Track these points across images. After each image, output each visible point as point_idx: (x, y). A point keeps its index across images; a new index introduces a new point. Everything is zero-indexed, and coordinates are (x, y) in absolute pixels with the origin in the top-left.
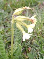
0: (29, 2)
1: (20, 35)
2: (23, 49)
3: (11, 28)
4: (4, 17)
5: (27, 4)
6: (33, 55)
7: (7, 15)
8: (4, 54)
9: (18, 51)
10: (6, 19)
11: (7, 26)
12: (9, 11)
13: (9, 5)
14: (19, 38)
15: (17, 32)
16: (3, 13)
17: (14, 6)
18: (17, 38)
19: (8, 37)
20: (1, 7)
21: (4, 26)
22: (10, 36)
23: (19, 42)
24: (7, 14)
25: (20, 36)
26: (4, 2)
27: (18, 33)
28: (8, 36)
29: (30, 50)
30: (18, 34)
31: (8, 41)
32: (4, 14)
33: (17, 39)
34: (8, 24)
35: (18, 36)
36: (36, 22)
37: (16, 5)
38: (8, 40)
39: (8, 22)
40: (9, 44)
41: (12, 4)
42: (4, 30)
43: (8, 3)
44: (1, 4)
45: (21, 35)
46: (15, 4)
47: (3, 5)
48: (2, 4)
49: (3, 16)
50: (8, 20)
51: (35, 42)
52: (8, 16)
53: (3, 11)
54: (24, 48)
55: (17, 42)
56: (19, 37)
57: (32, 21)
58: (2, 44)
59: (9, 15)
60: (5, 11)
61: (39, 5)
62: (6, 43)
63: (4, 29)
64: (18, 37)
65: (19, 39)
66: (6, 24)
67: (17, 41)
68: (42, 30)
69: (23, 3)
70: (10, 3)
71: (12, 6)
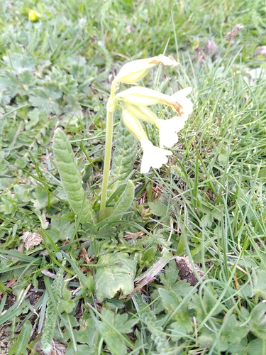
0: (166, 37)
1: (131, 145)
2: (137, 186)
3: (105, 116)
4: (85, 79)
5: (158, 44)
6: (168, 209)
7: (94, 76)
8: (81, 202)
9: (123, 197)
10: (90, 86)
11: (92, 111)
12: (99, 62)
13: (100, 43)
14: (128, 153)
15: (123, 137)
16: (81, 69)
17: (117, 46)
18: (121, 154)
19: (95, 145)
20: (78, 46)
21: (85, 108)
22: (99, 143)
23: (128, 165)
24: (94, 70)
25: (131, 149)
26: (86, 31)
27: (127, 138)
28: (95, 141)
29: (159, 194)
30: (126, 142)
31: (93, 159)
32: (85, 72)
33: (121, 156)
34: (94, 104)
35: (126, 149)
36: (190, 111)
37: (124, 44)
38: (93, 155)
39: (95, 98)
40: (97, 167)
41: (111, 41)
42: (83, 123)
43: (100, 35)
44: (79, 36)
45: (133, 145)
46: (120, 42)
47: (82, 42)
48: (80, 38)
49: (82, 76)
50: (95, 92)
51: (176, 170)
52: (96, 77)
53: (83, 60)
54: (141, 183)
55: (121, 167)
56: (127, 151)
57: (178, 110)
58: (74, 174)
59: (101, 75)
60: (87, 60)
61: (194, 48)
62: (86, 164)
63: (84, 119)
64: (125, 152)
65: (128, 157)
66: (91, 104)
67: (121, 163)
68: (199, 131)
69: (147, 38)
70: (104, 37)
71: (111, 45)
